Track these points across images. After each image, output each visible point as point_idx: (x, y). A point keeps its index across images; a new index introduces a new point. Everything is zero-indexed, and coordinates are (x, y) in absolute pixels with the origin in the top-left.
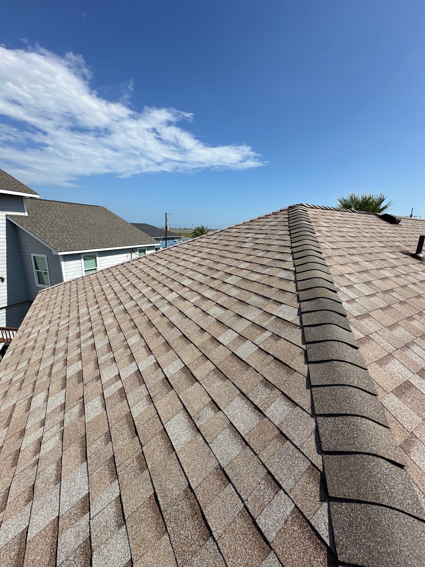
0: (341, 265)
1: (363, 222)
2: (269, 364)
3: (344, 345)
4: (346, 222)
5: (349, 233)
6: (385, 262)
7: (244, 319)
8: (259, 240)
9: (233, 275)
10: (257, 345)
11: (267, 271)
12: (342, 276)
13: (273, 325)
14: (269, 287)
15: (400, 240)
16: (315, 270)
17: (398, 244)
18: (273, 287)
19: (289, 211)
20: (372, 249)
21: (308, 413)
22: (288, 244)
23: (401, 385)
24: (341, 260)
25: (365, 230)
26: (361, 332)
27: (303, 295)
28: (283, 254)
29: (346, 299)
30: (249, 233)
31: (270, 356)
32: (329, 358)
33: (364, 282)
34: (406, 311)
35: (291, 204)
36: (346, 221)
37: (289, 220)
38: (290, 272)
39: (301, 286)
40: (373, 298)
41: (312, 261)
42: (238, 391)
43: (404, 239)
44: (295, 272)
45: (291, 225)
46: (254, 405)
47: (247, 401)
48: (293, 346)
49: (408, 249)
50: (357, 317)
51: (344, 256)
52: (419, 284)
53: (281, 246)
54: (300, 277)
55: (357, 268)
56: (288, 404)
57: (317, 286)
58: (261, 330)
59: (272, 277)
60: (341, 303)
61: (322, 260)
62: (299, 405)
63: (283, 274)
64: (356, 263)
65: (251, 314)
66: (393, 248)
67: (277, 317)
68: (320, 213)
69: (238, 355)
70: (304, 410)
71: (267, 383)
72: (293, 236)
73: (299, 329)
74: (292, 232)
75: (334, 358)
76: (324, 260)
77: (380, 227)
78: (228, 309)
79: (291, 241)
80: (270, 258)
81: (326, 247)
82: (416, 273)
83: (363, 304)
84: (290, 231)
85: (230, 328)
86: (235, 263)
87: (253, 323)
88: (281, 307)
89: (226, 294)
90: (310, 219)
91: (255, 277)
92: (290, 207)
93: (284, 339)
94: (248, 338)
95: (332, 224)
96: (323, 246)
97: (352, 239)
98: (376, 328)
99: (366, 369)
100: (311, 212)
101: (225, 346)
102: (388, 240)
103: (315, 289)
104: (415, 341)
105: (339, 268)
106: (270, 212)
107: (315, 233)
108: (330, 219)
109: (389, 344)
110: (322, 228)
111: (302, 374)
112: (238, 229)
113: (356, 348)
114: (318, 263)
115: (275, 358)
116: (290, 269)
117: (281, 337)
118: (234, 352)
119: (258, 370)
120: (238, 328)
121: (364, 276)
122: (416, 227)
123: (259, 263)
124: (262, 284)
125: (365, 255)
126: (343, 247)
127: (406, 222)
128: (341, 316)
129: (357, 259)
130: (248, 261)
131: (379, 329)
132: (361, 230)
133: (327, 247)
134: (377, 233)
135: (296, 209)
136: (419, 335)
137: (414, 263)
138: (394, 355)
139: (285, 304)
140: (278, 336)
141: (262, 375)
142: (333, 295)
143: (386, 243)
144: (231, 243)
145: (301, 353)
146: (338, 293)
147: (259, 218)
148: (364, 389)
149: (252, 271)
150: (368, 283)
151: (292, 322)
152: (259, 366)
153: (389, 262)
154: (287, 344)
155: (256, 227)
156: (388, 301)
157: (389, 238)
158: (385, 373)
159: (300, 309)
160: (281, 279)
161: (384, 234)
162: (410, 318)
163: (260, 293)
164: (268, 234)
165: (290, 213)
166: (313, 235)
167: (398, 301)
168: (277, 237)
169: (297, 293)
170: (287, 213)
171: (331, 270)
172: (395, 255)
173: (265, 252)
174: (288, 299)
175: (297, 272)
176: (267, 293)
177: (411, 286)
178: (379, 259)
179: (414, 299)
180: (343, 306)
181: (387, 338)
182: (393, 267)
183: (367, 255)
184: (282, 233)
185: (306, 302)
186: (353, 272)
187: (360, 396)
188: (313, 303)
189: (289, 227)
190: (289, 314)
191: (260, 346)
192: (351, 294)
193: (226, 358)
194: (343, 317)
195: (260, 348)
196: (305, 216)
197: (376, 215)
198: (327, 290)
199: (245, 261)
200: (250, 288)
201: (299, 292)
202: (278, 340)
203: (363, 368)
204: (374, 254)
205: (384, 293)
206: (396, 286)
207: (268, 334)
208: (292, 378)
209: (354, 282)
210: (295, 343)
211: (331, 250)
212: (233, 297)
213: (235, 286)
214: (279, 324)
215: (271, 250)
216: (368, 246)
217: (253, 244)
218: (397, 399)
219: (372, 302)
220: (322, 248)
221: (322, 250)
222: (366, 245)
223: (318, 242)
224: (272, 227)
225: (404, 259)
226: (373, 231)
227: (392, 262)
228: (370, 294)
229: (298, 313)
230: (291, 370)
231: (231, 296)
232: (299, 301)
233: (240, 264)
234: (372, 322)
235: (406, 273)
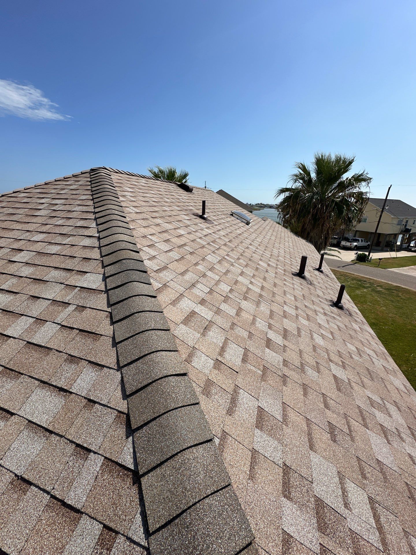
0: (144, 227)
1: (165, 189)
2: (74, 339)
3: (144, 297)
4: (151, 189)
5: (152, 199)
6: (181, 223)
7: (41, 299)
8: (57, 206)
9: (24, 250)
10: (58, 324)
11: (67, 241)
12: (145, 237)
13: (77, 297)
14: (71, 258)
15: (192, 205)
16: (118, 233)
17: (191, 208)
18: (75, 257)
19: (92, 174)
20: (171, 212)
21: (114, 369)
22: (91, 209)
23: (188, 316)
24: (144, 223)
25: (166, 196)
26: (160, 283)
27: (107, 260)
28: (86, 220)
29: (148, 257)
30: (44, 198)
31: (75, 330)
32: (130, 312)
33: (163, 240)
34: (193, 259)
35: (93, 167)
36: (151, 187)
37: (91, 184)
38: (94, 239)
39: (105, 251)
40: (171, 253)
41: (115, 225)
42: (36, 382)
43: (195, 204)
44: (99, 238)
45: (94, 189)
46: (58, 388)
47: (49, 388)
48: (99, 312)
49: (197, 212)
50: (157, 271)
51: (147, 219)
52: (204, 238)
53: (83, 212)
54: (104, 242)
55: (158, 229)
56: (96, 369)
57: (120, 249)
58: (63, 306)
59: (74, 247)
60: (143, 261)
61: (125, 223)
62: (106, 366)
63: (87, 242)
64: (158, 225)
65: (51, 291)
66: (187, 211)
67: (81, 287)
68: (125, 178)
69: (35, 343)
70: (110, 368)
71: (72, 359)
72: (96, 200)
73: (104, 294)
74: (95, 196)
75: (135, 311)
76: (128, 223)
77: (178, 194)
78: (18, 293)
79: (94, 206)
80: (72, 226)
81: (130, 212)
82: (202, 230)
83: (162, 259)
84: (92, 195)
85: (23, 315)
86: (27, 235)
87: (53, 300)
88: (86, 276)
89: (15, 276)
90: (114, 183)
91: (54, 249)
92: (92, 170)
93: (90, 308)
94: (47, 319)
95: (137, 189)
96: (127, 210)
97: (155, 204)
98: (171, 277)
99: (162, 312)
100: (115, 177)
101: (16, 338)
102: (184, 205)
103: (118, 252)
104: (199, 280)
105: (142, 230)
106: (70, 174)
107: (118, 198)
108: (135, 185)
109: (181, 287)
110: (126, 193)
111: (108, 336)
112: (28, 194)
113: (155, 297)
114: (121, 227)
115: (81, 330)
116: (94, 235)
117: (86, 307)
118: (30, 341)
119: (61, 350)
120: (34, 312)
121: (164, 235)
122: (204, 195)
123: (58, 232)
124: (63, 255)
125: (166, 217)
126: (147, 211)
127: (197, 191)
128: (143, 273)
129: (159, 221)
130: (44, 231)
131: (174, 277)
132: (163, 196)
133: (132, 211)
134: (175, 199)
135: (98, 172)
136: (202, 275)
137: (201, 222)
138: (185, 295)
139: (90, 272)
140: (83, 307)
141: (67, 353)
142: (135, 255)
143: (183, 207)
144: (18, 211)
145: (107, 317)
146: (140, 253)
147: (56, 181)
148: (159, 328)
149: (50, 243)
150: (167, 241)
151: (97, 289)
152: (62, 345)
153: (184, 222)
154: (93, 312)
155: (53, 191)
156: (181, 254)
157: (185, 203)
158: (177, 310)
159: (104, 274)
160: (85, 247)
161: (181, 200)
162: (196, 264)
163: (61, 266)
164: (68, 199)
165: (92, 177)
166: (117, 199)
167: (189, 253)
168: (79, 202)
169: (102, 259)
170: (89, 176)
171: (134, 233)
172: (188, 217)
173: (65, 219)
174: (92, 267)
175: (100, 238)
176: (69, 264)
177: (198, 240)
178: (176, 220)
179: (200, 249)
180: (145, 264)
181: (180, 283)
182: (186, 227)
183: (167, 217)
184: (84, 197)
185: (110, 267)
186: (155, 233)
187: (156, 335)
188: (117, 265)
189: (92, 191)
190: (94, 282)
191: (63, 323)
192: (153, 252)
193: (19, 352)
194: (144, 273)
195: (63, 326)
196: (108, 181)
197: (176, 184)
198: (129, 251)
199: (40, 232)
200: (48, 262)
201: (104, 258)
202: (83, 311)
203: (160, 312)
204: (173, 216)
205: (179, 248)
206: (188, 241)
207: (71, 308)
208: (98, 343)
209: (155, 241)
210: (101, 309)
211: (135, 214)
212: (25, 277)
213: (27, 263)
214: (84, 294)
215: (72, 217)
216: (169, 210)
217: (50, 211)
218: (185, 327)
219: (170, 256)
220: (126, 212)
221: (126, 214)
222: (167, 209)
223: (122, 207)
224: (72, 191)
225: (194, 220)
226: (172, 197)
227: (186, 222)
228: (168, 250)
229: (103, 278)
230: (98, 336)
231: (22, 277)
232: (104, 267)
233: (34, 236)
234: (169, 272)
235: (195, 230)
